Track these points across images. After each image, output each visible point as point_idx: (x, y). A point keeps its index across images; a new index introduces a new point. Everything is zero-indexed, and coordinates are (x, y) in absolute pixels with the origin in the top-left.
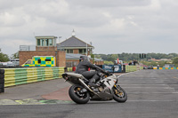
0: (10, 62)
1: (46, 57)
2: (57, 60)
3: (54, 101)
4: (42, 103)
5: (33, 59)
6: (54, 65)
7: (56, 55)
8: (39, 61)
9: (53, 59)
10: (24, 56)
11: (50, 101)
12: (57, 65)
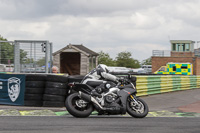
0: (141, 69)
1: (181, 64)
2: (194, 67)
3: (192, 114)
4: (178, 115)
5: (167, 66)
6: (191, 73)
7: (193, 61)
8: (174, 69)
9: (190, 66)
10: (157, 61)
11: (188, 114)
12: (194, 73)
